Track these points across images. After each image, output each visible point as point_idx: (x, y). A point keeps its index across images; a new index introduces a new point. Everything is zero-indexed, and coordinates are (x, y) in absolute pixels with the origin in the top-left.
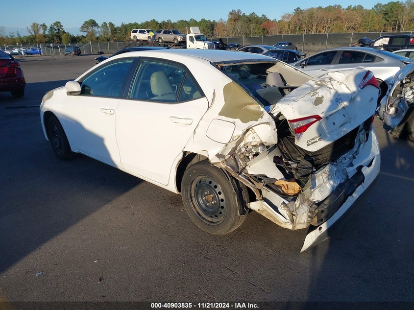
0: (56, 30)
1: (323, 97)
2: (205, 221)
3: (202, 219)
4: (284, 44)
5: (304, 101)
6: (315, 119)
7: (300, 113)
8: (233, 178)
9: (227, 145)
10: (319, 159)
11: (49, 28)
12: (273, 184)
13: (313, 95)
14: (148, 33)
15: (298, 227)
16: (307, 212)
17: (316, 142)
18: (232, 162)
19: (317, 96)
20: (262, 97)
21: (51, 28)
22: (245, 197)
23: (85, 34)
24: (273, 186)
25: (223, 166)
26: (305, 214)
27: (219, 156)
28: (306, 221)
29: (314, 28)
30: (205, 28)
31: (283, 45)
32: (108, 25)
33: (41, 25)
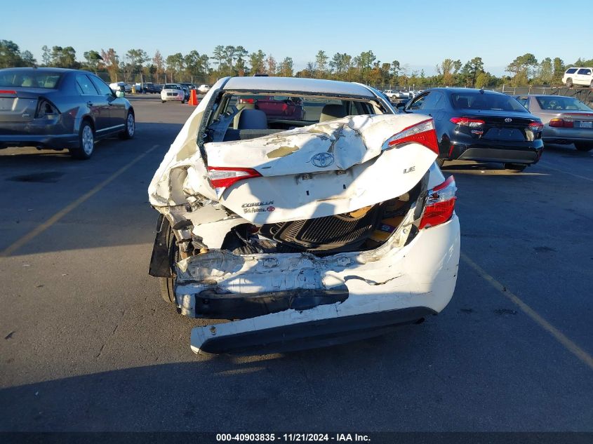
0: (472, 68)
11: (463, 66)
13: (274, 143)
17: (263, 210)
19: (284, 145)
21: (467, 66)
23: (512, 75)
27: (156, 197)
28: (194, 309)
32: (552, 62)
33: (455, 62)
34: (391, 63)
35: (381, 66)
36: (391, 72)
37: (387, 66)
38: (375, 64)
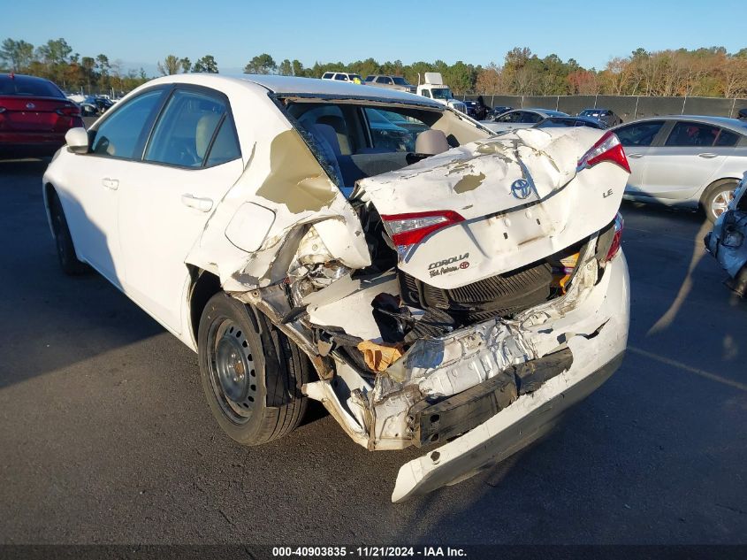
0: (204, 69)
1: (482, 176)
2: (229, 414)
3: (225, 409)
4: (598, 112)
5: (427, 178)
6: (444, 219)
7: (409, 203)
8: (275, 328)
9: (254, 256)
10: (482, 310)
12: (356, 348)
13: (456, 170)
14: (351, 79)
15: (383, 445)
16: (404, 415)
17: (455, 269)
18: (281, 295)
19: (467, 172)
20: (361, 168)
21: (198, 66)
22: (295, 370)
24: (352, 353)
25: (254, 300)
26: (396, 418)
27: (240, 277)
28: (400, 435)
29: (668, 88)
30: (459, 79)
31: (596, 115)
32: (291, 65)
33: (182, 60)
34: (95, 57)
35: (80, 61)
36: (96, 70)
37: (89, 61)
38: (72, 57)
